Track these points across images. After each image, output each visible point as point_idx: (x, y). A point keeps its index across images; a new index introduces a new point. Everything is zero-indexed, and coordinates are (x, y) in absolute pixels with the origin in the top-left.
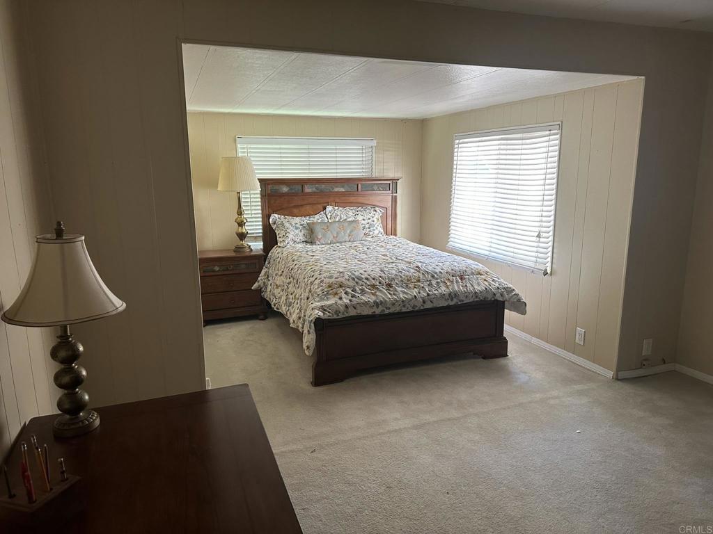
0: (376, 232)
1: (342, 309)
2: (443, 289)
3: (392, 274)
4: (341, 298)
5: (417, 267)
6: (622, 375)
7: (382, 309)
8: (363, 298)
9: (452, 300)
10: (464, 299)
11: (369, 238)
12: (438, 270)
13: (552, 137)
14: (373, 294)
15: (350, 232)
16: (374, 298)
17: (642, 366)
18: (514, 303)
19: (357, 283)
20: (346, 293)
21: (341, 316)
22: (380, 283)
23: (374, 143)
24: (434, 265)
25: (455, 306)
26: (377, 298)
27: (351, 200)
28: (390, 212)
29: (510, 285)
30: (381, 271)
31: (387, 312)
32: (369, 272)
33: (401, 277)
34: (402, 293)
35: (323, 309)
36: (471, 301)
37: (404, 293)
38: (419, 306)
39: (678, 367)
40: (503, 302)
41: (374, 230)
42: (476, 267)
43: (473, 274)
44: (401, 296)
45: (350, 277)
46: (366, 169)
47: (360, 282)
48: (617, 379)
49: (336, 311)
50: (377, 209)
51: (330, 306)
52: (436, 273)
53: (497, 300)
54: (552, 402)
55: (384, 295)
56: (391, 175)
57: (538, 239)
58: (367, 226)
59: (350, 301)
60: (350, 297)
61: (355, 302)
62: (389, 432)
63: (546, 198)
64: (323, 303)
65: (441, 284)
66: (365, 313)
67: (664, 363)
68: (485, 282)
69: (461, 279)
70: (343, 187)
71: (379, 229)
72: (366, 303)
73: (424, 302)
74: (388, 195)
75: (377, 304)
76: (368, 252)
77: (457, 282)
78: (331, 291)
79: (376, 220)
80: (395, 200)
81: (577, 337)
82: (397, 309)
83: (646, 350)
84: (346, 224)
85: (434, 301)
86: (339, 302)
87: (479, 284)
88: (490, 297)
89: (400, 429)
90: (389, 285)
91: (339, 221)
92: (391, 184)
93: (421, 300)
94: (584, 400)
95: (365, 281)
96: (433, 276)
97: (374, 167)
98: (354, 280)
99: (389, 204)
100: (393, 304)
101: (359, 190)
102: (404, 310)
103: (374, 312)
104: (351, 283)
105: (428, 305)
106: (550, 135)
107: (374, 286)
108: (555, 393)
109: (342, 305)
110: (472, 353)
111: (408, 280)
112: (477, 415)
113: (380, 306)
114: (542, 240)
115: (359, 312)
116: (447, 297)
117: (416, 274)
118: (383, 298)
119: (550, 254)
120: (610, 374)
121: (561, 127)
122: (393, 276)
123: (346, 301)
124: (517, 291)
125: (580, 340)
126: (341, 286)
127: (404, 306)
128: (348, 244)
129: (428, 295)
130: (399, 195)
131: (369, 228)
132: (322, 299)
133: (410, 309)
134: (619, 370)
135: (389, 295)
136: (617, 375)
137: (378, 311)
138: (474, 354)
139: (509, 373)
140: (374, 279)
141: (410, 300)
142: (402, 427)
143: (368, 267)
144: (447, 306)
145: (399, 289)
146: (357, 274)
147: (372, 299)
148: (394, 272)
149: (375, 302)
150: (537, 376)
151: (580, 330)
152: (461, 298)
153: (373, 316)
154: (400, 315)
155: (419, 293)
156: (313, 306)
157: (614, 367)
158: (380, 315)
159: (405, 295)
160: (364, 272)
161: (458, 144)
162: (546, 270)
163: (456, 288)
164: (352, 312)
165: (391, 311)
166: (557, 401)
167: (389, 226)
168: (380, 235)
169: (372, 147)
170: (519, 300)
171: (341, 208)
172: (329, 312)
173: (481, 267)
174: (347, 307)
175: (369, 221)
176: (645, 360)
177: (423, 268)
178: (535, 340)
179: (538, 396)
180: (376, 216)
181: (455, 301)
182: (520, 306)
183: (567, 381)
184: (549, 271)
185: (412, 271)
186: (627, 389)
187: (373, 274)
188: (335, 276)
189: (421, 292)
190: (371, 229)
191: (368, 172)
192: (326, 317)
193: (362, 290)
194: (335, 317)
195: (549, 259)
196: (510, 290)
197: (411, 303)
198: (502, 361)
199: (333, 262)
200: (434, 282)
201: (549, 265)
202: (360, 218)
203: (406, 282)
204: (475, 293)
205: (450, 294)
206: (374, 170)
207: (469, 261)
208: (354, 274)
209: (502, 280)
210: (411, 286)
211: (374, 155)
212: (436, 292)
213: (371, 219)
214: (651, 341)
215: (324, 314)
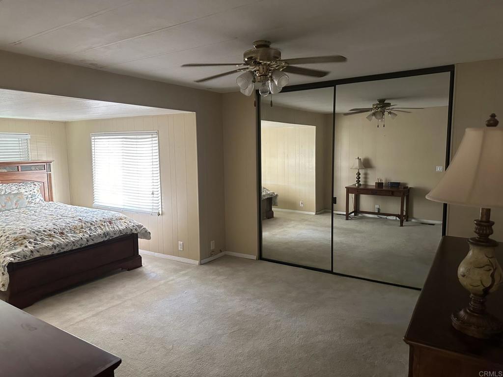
0: (38, 200)
1: (29, 254)
2: (99, 231)
3: (62, 226)
4: (26, 247)
5: (79, 219)
6: (203, 262)
7: (59, 249)
8: (44, 244)
9: (106, 237)
10: (113, 235)
11: (32, 205)
12: (94, 220)
13: (153, 139)
14: (50, 241)
15: (16, 202)
16: (52, 243)
17: (211, 255)
18: (143, 234)
19: (37, 235)
20: (30, 242)
21: (28, 259)
22: (54, 232)
23: (29, 137)
24: (90, 217)
25: (108, 241)
26: (55, 243)
27: (13, 178)
28: (46, 185)
29: (140, 224)
30: (54, 225)
31: (62, 251)
32: (45, 227)
33: (69, 227)
34: (71, 237)
35: (13, 256)
36: (118, 236)
37: (73, 237)
38: (85, 244)
39: (227, 253)
40: (137, 234)
41: (36, 198)
42: (119, 215)
43: (117, 219)
44: (72, 239)
45: (31, 231)
46: (23, 155)
47: (40, 234)
48: (201, 264)
49: (24, 256)
50: (36, 183)
51: (18, 253)
52: (93, 222)
53: (133, 233)
54: (170, 283)
55: (59, 240)
56: (45, 159)
57: (152, 195)
58: (30, 196)
59: (34, 247)
60: (33, 245)
61: (38, 248)
62: (78, 322)
63: (154, 172)
64: (12, 252)
65: (98, 228)
66: (46, 254)
67: (221, 252)
68: (125, 224)
69: (110, 223)
70: (5, 168)
71: (39, 198)
72: (46, 247)
73: (88, 241)
74: (44, 173)
75: (54, 247)
76: (36, 214)
77: (108, 225)
78: (17, 243)
79: (36, 192)
80: (49, 176)
81: (179, 247)
82: (69, 248)
83: (212, 247)
84: (13, 196)
85: (94, 239)
86: (26, 249)
87: (121, 225)
88: (129, 232)
89: (84, 319)
90: (62, 233)
91: (4, 194)
92: (46, 166)
93: (85, 240)
94: (186, 278)
95: (44, 233)
96: (91, 224)
97: (30, 153)
98: (34, 233)
99: (45, 180)
100: (67, 245)
101: (20, 170)
102: (74, 248)
103: (53, 252)
104: (33, 235)
105: (91, 243)
106: (152, 138)
107: (50, 235)
108: (171, 278)
109: (27, 251)
110: (121, 269)
111: (75, 228)
112: (131, 300)
113: (57, 248)
114: (155, 196)
115: (41, 254)
116: (102, 235)
117: (80, 224)
118: (59, 242)
119: (160, 203)
120: (197, 262)
121: (158, 133)
122: (64, 227)
123: (30, 247)
124: (144, 227)
125: (181, 248)
126: (25, 238)
127: (74, 245)
128: (17, 211)
129: (90, 236)
130: (52, 173)
131: (31, 197)
132: (10, 250)
133: (79, 246)
134: (201, 259)
135: (63, 240)
136: (200, 262)
137: (56, 251)
138: (122, 269)
139: (145, 275)
140: (49, 230)
141: (78, 241)
142: (85, 318)
143: (43, 223)
144: (103, 241)
145: (69, 235)
146: (36, 228)
147: (51, 244)
148: (63, 224)
149: (53, 246)
150: (160, 272)
151: (180, 243)
152: (112, 235)
153: (52, 255)
154: (72, 252)
155: (84, 235)
156: (5, 255)
157: (199, 258)
158: (57, 254)
159: (74, 238)
160: (41, 227)
161: (95, 139)
162: (159, 212)
163: (108, 229)
164: (37, 255)
165: (65, 250)
166: (173, 281)
167: (47, 195)
168: (41, 202)
169: (27, 139)
170: (146, 231)
171: (5, 185)
172: (18, 257)
173: (121, 215)
174: (32, 252)
175: (31, 192)
176: (213, 251)
177: (84, 219)
178: (156, 254)
179: (162, 282)
180: (36, 189)
181: (108, 237)
182: (147, 235)
183: (176, 271)
184: (160, 213)
185: (77, 222)
186: (206, 267)
187: (48, 227)
188: (18, 232)
189: (85, 234)
190: (33, 198)
191: (26, 157)
192: (16, 261)
193: (42, 239)
194: (24, 260)
195: (160, 206)
196: (140, 227)
197: (79, 243)
198: (139, 269)
199: (11, 223)
200: (92, 228)
201: (160, 209)
202: (22, 191)
203: (73, 230)
204: (120, 231)
205: (104, 234)
206: (30, 156)
207: (113, 212)
208: (33, 229)
209: (135, 221)
210: (78, 232)
211: (29, 145)
212: (95, 233)
213: (31, 191)
214: (214, 241)
215: (15, 259)
